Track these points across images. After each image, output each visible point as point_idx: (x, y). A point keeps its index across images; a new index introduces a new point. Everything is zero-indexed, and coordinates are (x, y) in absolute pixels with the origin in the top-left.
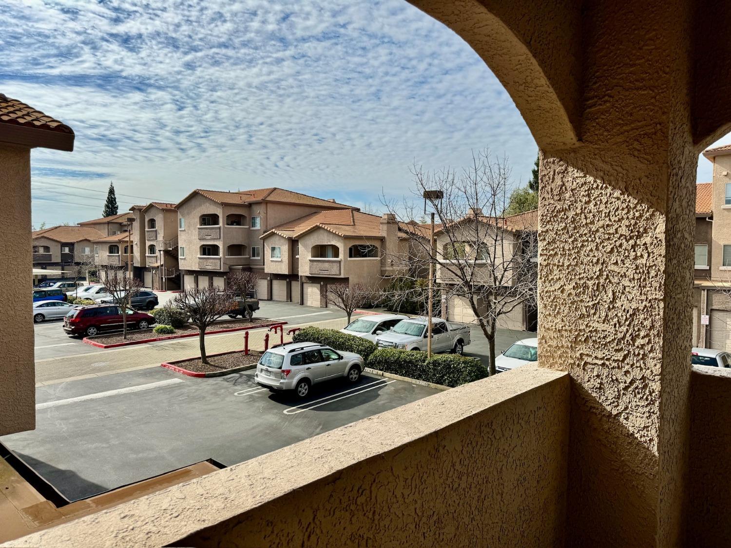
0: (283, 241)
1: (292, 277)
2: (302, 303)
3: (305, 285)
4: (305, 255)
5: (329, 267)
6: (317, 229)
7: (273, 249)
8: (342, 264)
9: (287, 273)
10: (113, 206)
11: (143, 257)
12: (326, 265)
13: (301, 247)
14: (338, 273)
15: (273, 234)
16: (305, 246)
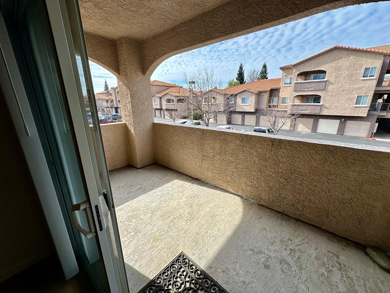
0: (157, 98)
1: (161, 109)
2: (164, 118)
3: (165, 112)
4: (164, 103)
5: (171, 106)
6: (167, 93)
7: (155, 100)
8: (175, 105)
9: (159, 108)
10: (107, 87)
11: (117, 104)
12: (170, 105)
13: (162, 100)
14: (174, 108)
15: (154, 95)
16: (164, 99)
